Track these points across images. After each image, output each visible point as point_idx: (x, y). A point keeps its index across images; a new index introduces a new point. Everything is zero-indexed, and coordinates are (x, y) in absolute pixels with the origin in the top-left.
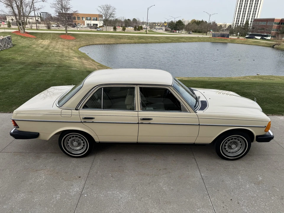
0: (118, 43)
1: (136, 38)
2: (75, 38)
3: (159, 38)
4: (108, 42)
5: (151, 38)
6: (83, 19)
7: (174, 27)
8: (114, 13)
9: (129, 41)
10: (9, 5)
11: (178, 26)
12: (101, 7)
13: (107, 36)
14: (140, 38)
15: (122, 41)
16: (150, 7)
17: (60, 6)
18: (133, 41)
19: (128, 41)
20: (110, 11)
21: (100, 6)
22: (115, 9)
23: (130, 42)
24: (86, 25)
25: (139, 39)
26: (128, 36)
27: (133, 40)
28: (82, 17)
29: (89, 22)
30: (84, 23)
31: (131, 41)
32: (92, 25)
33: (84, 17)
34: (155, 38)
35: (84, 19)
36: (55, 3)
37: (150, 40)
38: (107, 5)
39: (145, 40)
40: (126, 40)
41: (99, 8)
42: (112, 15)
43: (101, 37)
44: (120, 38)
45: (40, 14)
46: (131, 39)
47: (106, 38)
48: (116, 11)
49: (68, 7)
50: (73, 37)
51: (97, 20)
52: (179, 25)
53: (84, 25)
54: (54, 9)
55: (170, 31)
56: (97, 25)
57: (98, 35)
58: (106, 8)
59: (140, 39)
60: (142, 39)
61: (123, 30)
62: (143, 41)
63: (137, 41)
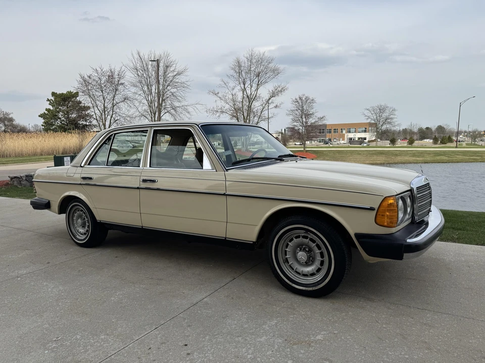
0: (390, 162)
1: (429, 154)
2: (316, 157)
3: (481, 153)
4: (372, 161)
5: (463, 153)
6: (342, 131)
8: (391, 116)
9: (414, 158)
10: (234, 116)
12: (370, 109)
13: (371, 152)
15: (399, 159)
16: (465, 101)
17: (299, 113)
18: (421, 159)
20: (385, 115)
21: (368, 108)
22: (394, 110)
24: (346, 139)
25: (435, 156)
26: (413, 152)
27: (423, 157)
28: (342, 129)
29: (351, 135)
30: (343, 137)
31: (418, 159)
32: (357, 139)
33: (344, 129)
34: (473, 153)
35: (344, 132)
36: (294, 109)
37: (460, 156)
38: (381, 106)
39: (449, 157)
40: (407, 158)
41: (366, 112)
42: (389, 121)
43: (360, 154)
44: (396, 155)
45: (285, 130)
46: (418, 156)
47: (369, 156)
48: (396, 113)
49: (311, 113)
50: (314, 155)
51: (365, 131)
53: (343, 140)
54: (291, 117)
56: (365, 139)
57: (357, 151)
58: (378, 110)
59: (439, 156)
60: (442, 155)
61: (410, 144)
62: (443, 160)
63: (429, 159)
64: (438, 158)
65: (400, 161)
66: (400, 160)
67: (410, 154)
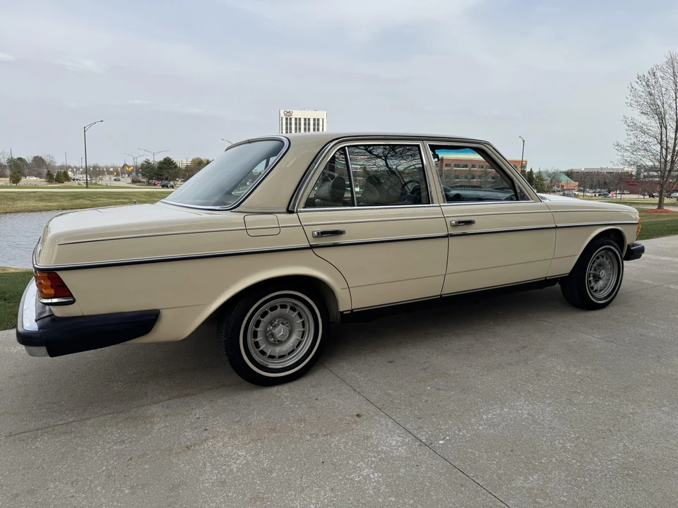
0: (9, 210)
3: (128, 195)
7: (155, 173)
9: (44, 204)
11: (165, 172)
14: (73, 195)
15: (20, 205)
16: (90, 125)
18: (55, 204)
19: (41, 204)
23: (46, 206)
25: (72, 199)
27: (56, 201)
31: (50, 204)
37: (104, 199)
39: (91, 200)
40: (32, 204)
44: (13, 199)
46: (49, 201)
52: (166, 169)
55: (144, 182)
59: (76, 199)
60: (80, 198)
61: (14, 183)
63: (66, 204)
64: (78, 202)
65: (23, 208)
66: (23, 206)
67: (35, 197)
